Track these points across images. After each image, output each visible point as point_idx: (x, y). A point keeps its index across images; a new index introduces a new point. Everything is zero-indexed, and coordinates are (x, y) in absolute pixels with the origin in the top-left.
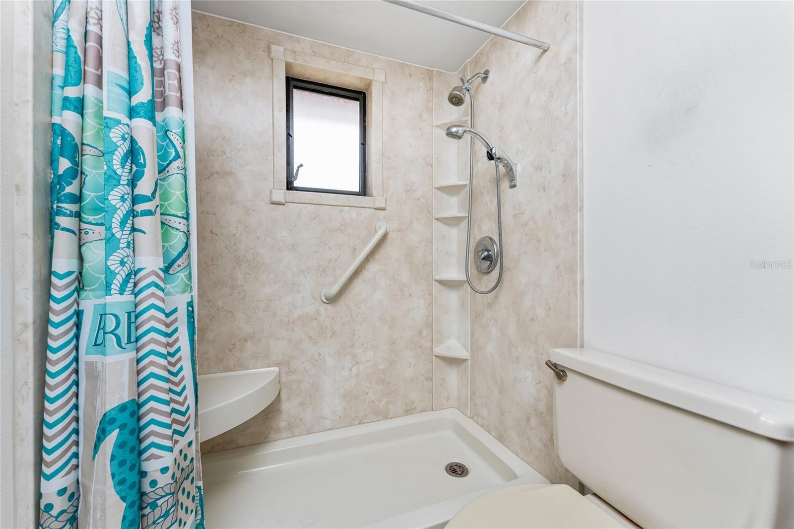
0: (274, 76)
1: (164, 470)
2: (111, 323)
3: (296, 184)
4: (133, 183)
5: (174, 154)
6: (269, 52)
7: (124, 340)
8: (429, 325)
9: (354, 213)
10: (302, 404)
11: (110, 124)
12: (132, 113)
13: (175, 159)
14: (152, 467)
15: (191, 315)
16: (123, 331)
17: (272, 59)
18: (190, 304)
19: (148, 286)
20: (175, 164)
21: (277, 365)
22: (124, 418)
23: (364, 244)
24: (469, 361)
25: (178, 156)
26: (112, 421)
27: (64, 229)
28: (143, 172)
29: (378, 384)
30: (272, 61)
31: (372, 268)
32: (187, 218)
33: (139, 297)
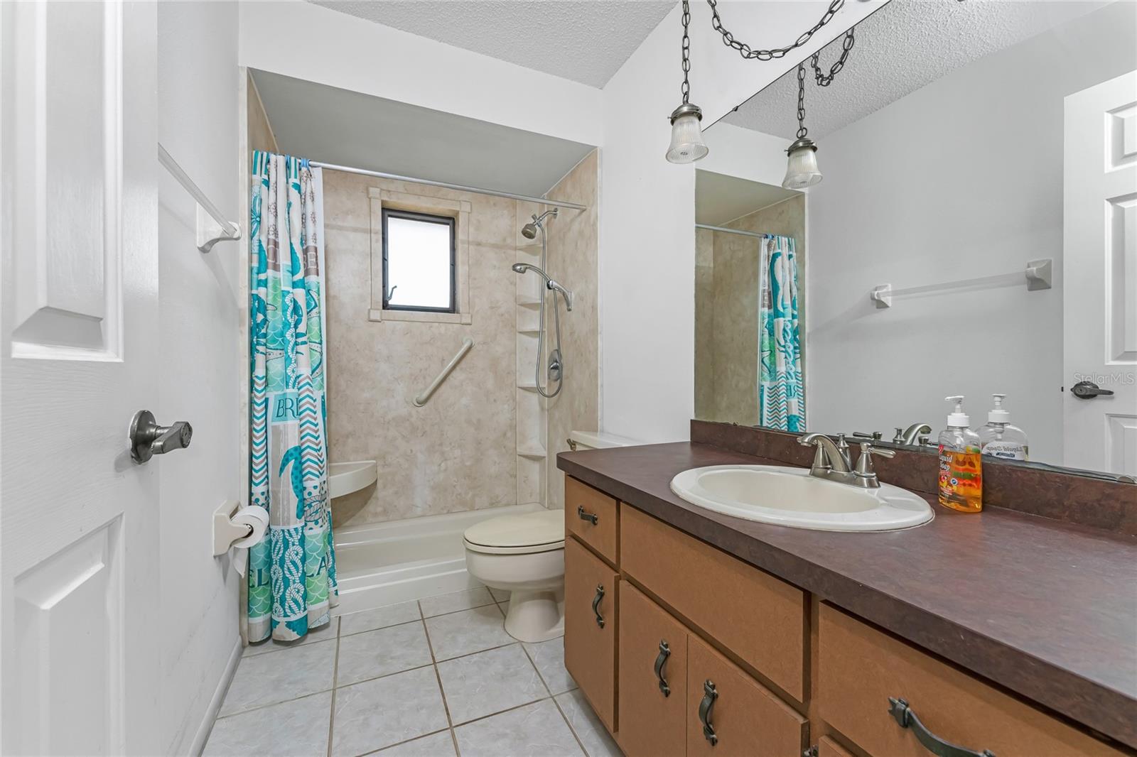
0: (372, 214)
1: (315, 487)
2: (289, 404)
3: (391, 302)
4: (296, 327)
5: (314, 305)
6: (368, 192)
7: (295, 414)
8: (513, 427)
9: (443, 328)
10: (396, 493)
11: (285, 293)
12: (294, 285)
13: (314, 308)
14: (309, 485)
15: (323, 403)
16: (294, 408)
17: (370, 199)
18: (323, 397)
19: (305, 385)
20: (315, 311)
21: (375, 458)
22: (296, 454)
23: (452, 355)
24: (547, 459)
25: (316, 306)
26: (292, 455)
27: (262, 353)
28: (301, 320)
29: (465, 479)
30: (370, 201)
31: (458, 375)
32: (321, 344)
33: (301, 390)
